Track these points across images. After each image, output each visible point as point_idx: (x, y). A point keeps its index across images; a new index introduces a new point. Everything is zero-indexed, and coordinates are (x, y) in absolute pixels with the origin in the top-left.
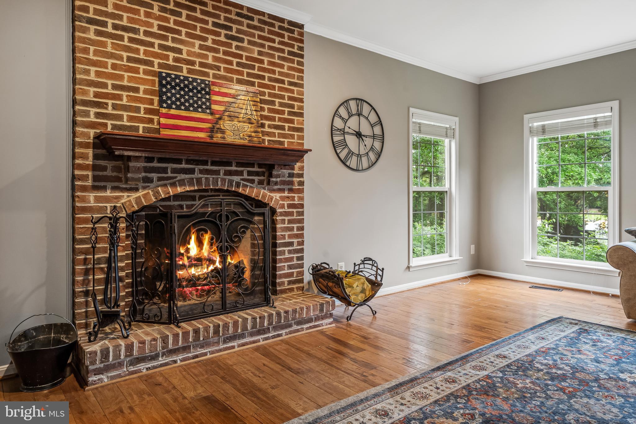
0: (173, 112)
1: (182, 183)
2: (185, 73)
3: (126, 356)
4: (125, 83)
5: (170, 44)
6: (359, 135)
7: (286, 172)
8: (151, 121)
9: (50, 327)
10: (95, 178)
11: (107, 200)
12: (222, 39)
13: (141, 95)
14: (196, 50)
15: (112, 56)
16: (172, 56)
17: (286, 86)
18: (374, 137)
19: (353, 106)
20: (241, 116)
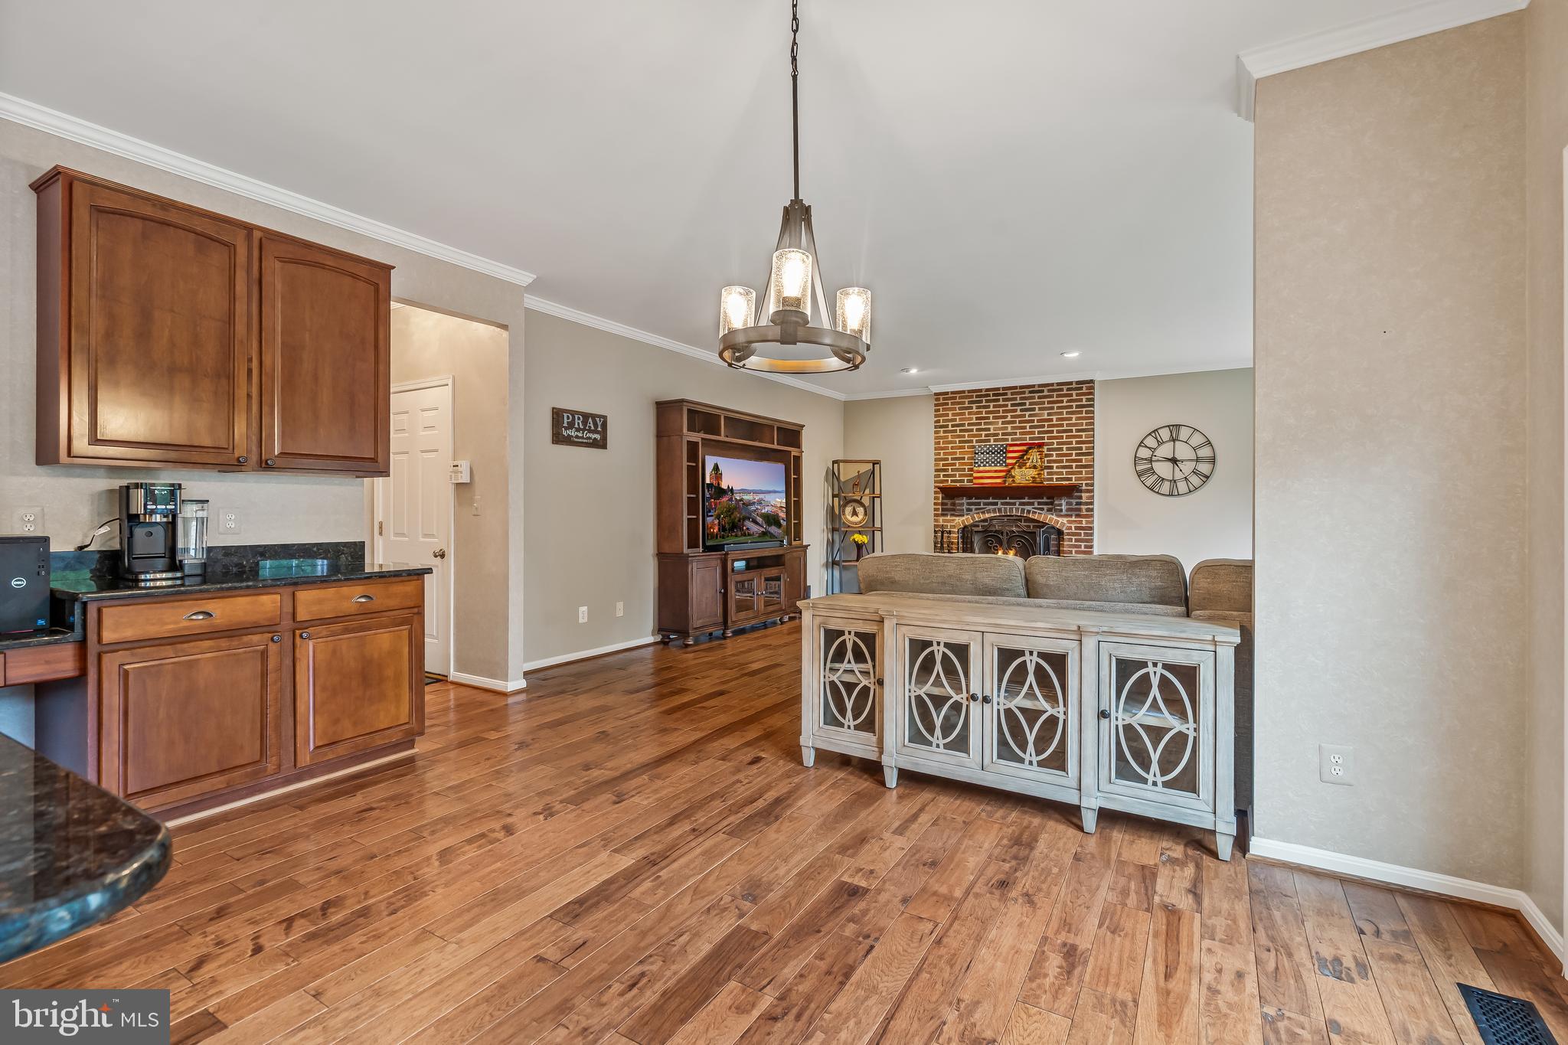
0: (981, 469)
1: (989, 512)
2: (992, 443)
4: (958, 456)
5: (983, 427)
6: (1174, 461)
7: (1074, 501)
8: (971, 475)
10: (943, 510)
11: (949, 521)
12: (1019, 413)
13: (966, 461)
14: (1000, 425)
15: (951, 442)
16: (984, 433)
17: (1074, 433)
18: (1198, 460)
19: (1165, 434)
20: (1028, 464)
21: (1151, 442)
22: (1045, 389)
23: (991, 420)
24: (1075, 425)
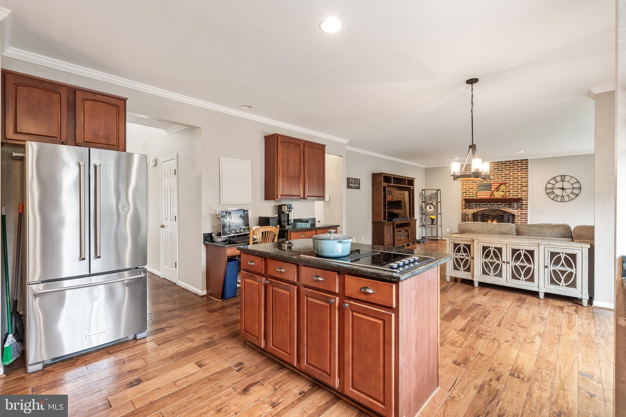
0: (481, 192)
1: (484, 207)
2: (485, 182)
4: (471, 187)
6: (563, 189)
7: (520, 204)
8: (477, 194)
10: (465, 207)
11: (467, 211)
12: (496, 172)
13: (474, 189)
15: (468, 183)
17: (520, 179)
18: (573, 188)
19: (559, 179)
20: (500, 190)
21: (553, 182)
22: (508, 163)
24: (520, 176)
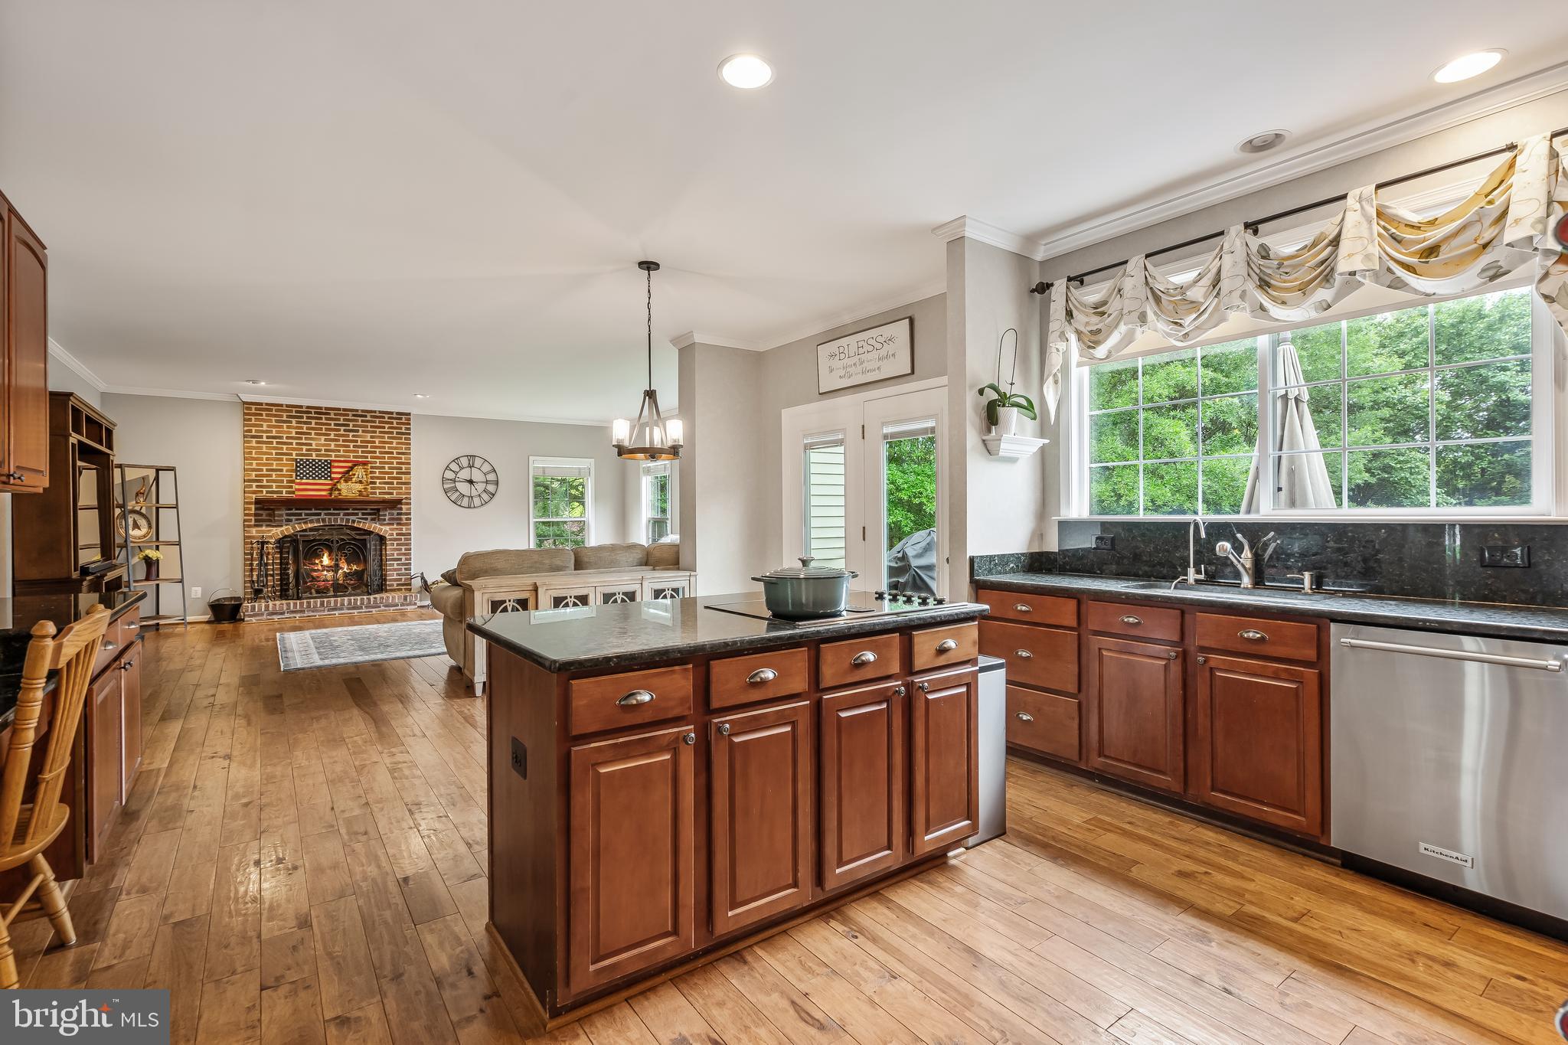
0: (303, 481)
1: (312, 522)
2: (314, 458)
3: (265, 610)
4: (274, 467)
5: (304, 441)
6: (471, 482)
7: (395, 512)
8: (291, 487)
9: (232, 598)
10: (256, 521)
11: (263, 532)
12: (342, 432)
13: (284, 473)
14: (323, 442)
15: (265, 453)
16: (304, 448)
17: (395, 455)
18: (487, 482)
19: (464, 462)
20: (354, 479)
21: (454, 467)
22: (368, 415)
23: (313, 436)
24: (396, 448)
